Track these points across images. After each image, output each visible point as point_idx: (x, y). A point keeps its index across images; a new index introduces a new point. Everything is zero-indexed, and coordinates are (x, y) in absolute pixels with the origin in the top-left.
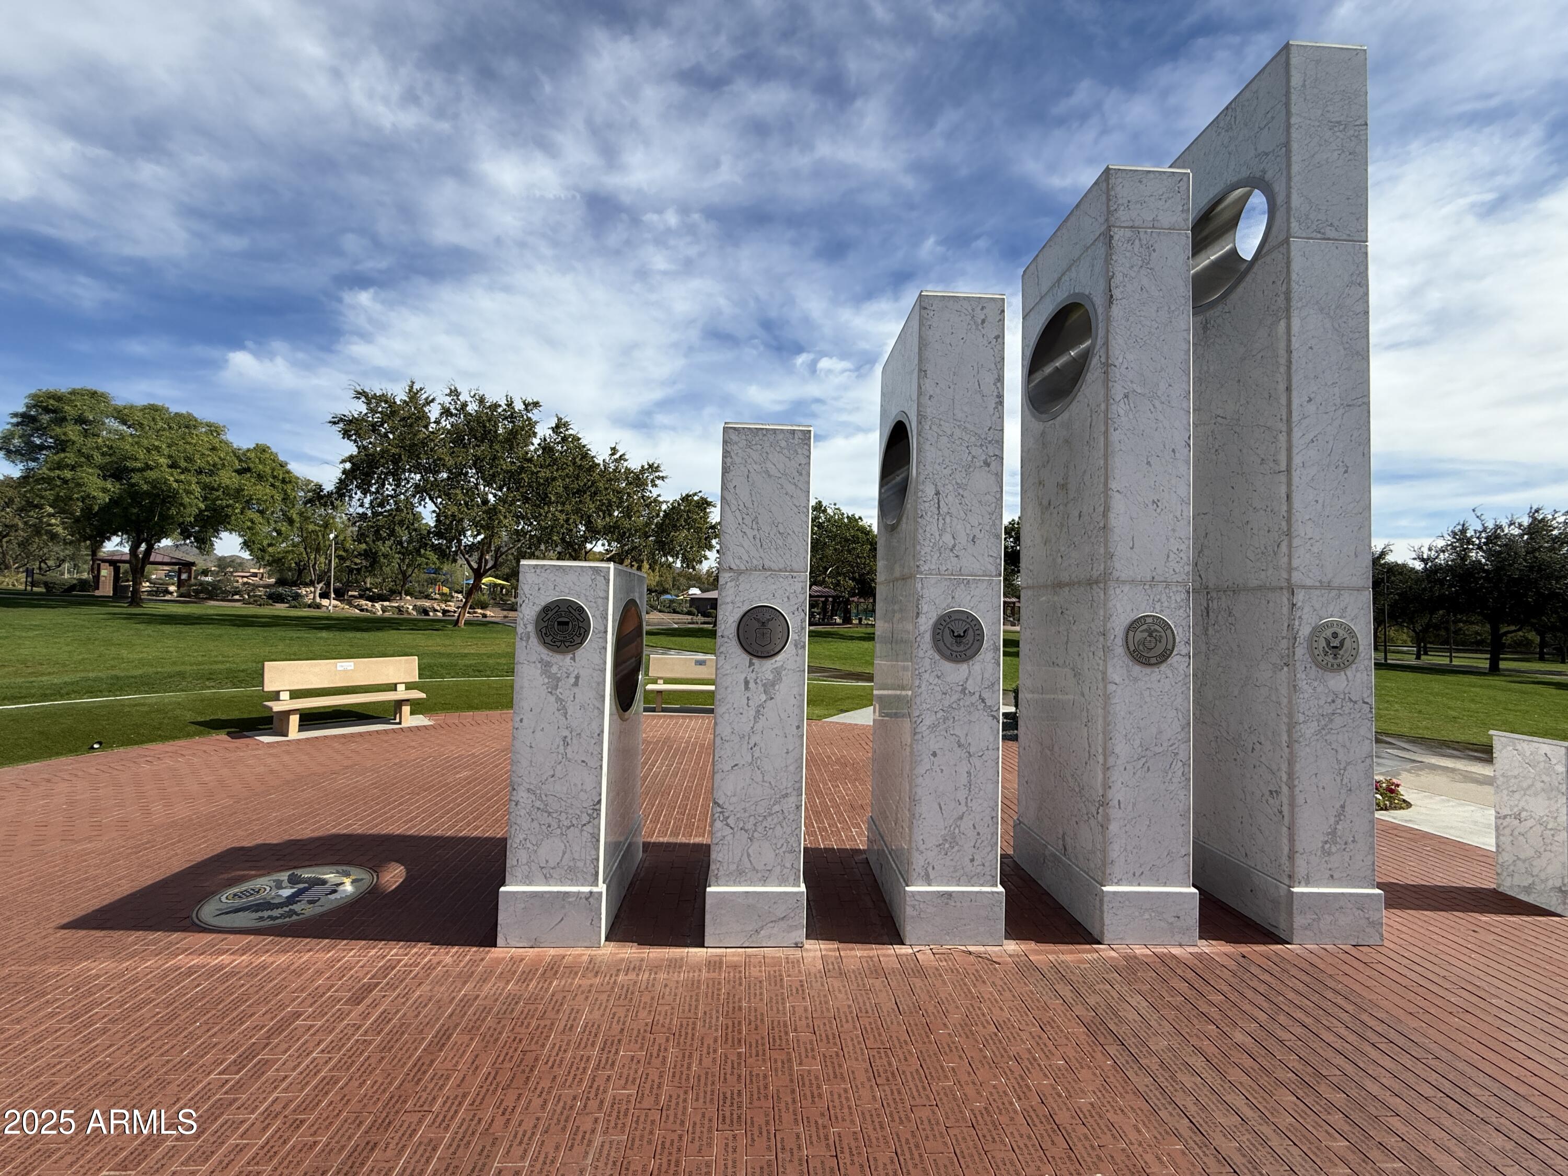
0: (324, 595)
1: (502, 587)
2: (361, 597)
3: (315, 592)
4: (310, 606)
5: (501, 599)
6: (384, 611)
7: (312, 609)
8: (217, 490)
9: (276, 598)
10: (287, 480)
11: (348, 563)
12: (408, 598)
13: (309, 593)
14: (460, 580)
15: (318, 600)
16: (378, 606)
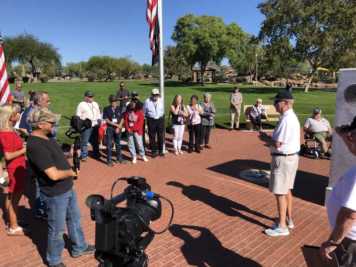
0: (254, 79)
1: (325, 72)
2: (266, 79)
3: (251, 78)
4: (249, 84)
5: (324, 78)
6: (275, 85)
7: (250, 85)
8: (222, 43)
9: (238, 81)
10: (242, 35)
11: (261, 66)
12: (284, 79)
13: (249, 78)
14: (305, 69)
15: (252, 81)
16: (272, 83)
